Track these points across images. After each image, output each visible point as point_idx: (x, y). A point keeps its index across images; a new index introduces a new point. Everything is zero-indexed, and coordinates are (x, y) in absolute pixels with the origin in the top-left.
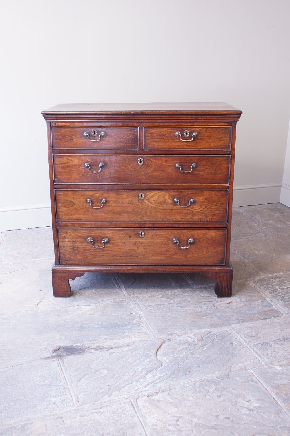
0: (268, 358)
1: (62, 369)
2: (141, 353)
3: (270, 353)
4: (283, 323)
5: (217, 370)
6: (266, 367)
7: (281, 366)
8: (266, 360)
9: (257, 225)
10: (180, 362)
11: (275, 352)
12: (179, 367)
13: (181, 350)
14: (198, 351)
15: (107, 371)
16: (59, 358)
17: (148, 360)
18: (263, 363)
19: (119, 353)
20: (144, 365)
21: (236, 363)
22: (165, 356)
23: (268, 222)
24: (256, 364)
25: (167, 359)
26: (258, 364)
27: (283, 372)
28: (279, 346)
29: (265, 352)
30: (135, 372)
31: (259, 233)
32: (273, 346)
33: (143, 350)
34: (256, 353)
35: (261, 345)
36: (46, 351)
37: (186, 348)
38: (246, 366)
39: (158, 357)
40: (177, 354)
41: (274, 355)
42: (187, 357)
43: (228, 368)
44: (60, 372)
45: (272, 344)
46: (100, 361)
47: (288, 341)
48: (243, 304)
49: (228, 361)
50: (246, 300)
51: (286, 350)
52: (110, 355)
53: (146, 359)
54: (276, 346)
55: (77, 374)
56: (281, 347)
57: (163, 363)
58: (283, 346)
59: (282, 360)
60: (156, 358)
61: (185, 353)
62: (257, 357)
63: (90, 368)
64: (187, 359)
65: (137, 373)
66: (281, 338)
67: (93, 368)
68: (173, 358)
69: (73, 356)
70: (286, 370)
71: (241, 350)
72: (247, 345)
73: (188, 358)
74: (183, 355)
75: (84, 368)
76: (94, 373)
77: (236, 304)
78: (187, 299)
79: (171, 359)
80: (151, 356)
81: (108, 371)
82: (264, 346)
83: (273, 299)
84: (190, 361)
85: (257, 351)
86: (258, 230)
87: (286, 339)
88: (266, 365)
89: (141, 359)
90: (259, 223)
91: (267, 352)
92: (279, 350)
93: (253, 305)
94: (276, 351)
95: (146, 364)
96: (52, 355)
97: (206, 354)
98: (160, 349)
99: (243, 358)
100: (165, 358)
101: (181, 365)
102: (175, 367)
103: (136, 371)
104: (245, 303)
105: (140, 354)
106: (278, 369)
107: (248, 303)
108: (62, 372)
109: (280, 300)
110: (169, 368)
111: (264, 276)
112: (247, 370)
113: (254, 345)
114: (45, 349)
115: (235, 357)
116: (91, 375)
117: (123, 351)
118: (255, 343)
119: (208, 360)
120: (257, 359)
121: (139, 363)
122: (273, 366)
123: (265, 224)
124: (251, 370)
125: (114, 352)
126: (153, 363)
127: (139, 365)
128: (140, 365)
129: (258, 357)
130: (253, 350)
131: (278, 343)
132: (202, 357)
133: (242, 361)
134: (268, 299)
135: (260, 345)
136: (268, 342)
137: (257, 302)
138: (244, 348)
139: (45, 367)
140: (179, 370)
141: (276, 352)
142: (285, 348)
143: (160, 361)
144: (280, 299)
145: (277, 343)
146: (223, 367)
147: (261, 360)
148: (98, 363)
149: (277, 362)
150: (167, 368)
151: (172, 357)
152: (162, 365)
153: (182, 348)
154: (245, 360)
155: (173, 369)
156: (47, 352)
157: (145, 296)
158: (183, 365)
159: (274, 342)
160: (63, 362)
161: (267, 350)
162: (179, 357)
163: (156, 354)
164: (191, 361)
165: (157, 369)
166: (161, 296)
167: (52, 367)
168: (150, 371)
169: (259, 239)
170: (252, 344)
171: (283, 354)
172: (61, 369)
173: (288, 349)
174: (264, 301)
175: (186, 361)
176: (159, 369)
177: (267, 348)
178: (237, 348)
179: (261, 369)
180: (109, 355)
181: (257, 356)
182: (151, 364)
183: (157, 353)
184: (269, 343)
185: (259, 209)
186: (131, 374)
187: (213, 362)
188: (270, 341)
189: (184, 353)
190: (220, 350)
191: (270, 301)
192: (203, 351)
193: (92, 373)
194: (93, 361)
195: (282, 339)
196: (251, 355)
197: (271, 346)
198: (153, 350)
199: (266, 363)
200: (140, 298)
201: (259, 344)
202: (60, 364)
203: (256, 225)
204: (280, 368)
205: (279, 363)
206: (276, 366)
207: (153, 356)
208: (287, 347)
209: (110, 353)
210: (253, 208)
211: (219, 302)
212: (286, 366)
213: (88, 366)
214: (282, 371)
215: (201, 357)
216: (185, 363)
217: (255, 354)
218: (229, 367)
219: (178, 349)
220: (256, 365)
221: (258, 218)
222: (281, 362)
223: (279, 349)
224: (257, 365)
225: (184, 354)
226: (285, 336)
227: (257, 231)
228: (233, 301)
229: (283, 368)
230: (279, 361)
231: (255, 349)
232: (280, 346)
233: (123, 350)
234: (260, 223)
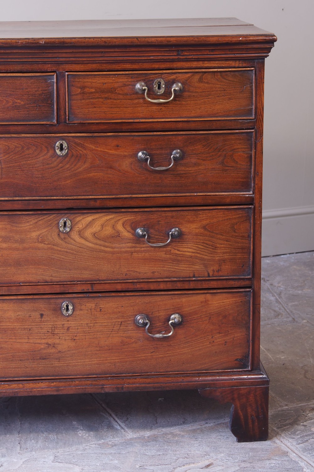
9: (276, 299)
23: (300, 292)
31: (280, 317)
48: (238, 468)
50: (245, 459)
77: (220, 468)
78: (111, 462)
83: (305, 454)
86: (277, 309)
90: (280, 294)
93: (260, 468)
104: (243, 465)
107: (248, 465)
111: (287, 407)
123: (293, 295)
134: (293, 456)
137: (268, 462)
157: (15, 460)
166: (52, 458)
169: (278, 328)
174: (286, 458)
185: (282, 263)
191: (297, 459)
200: (5, 464)
203: (272, 298)
210: (268, 264)
211: (184, 466)
221: (279, 283)
227: (275, 311)
228: (214, 462)
234: (282, 295)
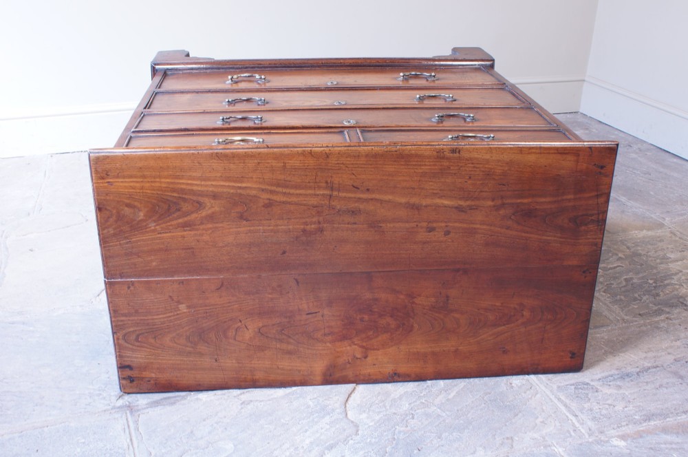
0: (594, 419)
1: (131, 440)
2: (311, 403)
3: (596, 407)
4: (615, 339)
5: (481, 446)
6: (590, 440)
7: (623, 437)
8: (590, 423)
10: (397, 427)
11: (607, 406)
12: (396, 437)
13: (400, 398)
14: (437, 401)
15: (232, 446)
16: (128, 412)
17: (327, 419)
18: (583, 431)
19: (262, 403)
20: (317, 432)
21: (523, 428)
22: (364, 411)
24: (568, 431)
25: (368, 418)
26: (573, 434)
27: (630, 454)
28: (613, 391)
29: (586, 406)
30: (296, 449)
32: (601, 391)
33: (315, 396)
34: (566, 406)
35: (575, 388)
36: (101, 397)
37: (411, 394)
38: (547, 438)
39: (349, 414)
40: (390, 407)
41: (604, 412)
42: (413, 414)
43: (506, 441)
44: (126, 446)
45: (599, 387)
46: (220, 422)
47: (632, 381)
49: (506, 425)
51: (629, 401)
52: (242, 408)
53: (323, 417)
54: (606, 390)
55: (163, 451)
56: (618, 394)
57: (360, 428)
58: (622, 391)
59: (625, 423)
60: (344, 415)
61: (410, 404)
62: (567, 417)
63: (194, 438)
64: (413, 418)
65: (302, 451)
66: (616, 372)
67: (202, 438)
68: (381, 415)
69: (160, 407)
70: (636, 447)
71: (531, 398)
72: (544, 388)
73: (415, 417)
74: (404, 409)
75: (181, 438)
76: (203, 449)
79: (377, 418)
80: (333, 410)
81: (235, 446)
82: (580, 391)
84: (420, 423)
85: (568, 402)
87: (627, 375)
88: (590, 435)
89: (311, 418)
91: (589, 404)
92: (614, 400)
94: (609, 402)
95: (322, 429)
96: (114, 406)
97: (456, 408)
98: (353, 395)
99: (537, 418)
100: (364, 416)
101: (400, 432)
102: (386, 438)
103: (298, 448)
105: (309, 407)
106: (618, 446)
108: (131, 446)
109: (604, 292)
110: (373, 440)
112: (549, 446)
113: (559, 387)
114: (99, 390)
115: (519, 416)
116: (196, 453)
117: (272, 397)
118: (560, 385)
119: (461, 422)
120: (570, 421)
121: (307, 428)
122: (606, 437)
124: (558, 447)
125: (251, 401)
126: (337, 426)
127: (306, 431)
128: (308, 433)
129: (571, 417)
130: (559, 399)
131: (611, 383)
132: (447, 414)
133: (536, 424)
135: (573, 387)
136: (589, 382)
138: (538, 396)
139: (95, 433)
140: (397, 444)
141: (610, 405)
142: (627, 396)
143: (352, 422)
144: (603, 290)
145: (610, 385)
146: (495, 439)
147: (577, 425)
148: (215, 425)
149: (614, 429)
150: (369, 440)
151: (379, 412)
152: (357, 434)
153: (403, 392)
154: (543, 422)
155: (383, 441)
156: (104, 398)
158: (404, 434)
159: (601, 383)
160: (136, 422)
161: (589, 399)
162: (395, 414)
163: (345, 407)
164: (422, 423)
165: (346, 441)
167: (111, 434)
168: (331, 448)
170: (555, 387)
171: (626, 409)
172: (128, 440)
173: (634, 399)
175: (412, 422)
176: (351, 442)
177: (587, 394)
178: (523, 394)
179: (581, 444)
180: (240, 407)
181: (568, 414)
182: (333, 429)
183: (347, 405)
184: (592, 383)
186: (288, 454)
187: (471, 427)
188: (592, 380)
189: (407, 405)
190: (485, 398)
192: (448, 400)
193: (198, 449)
194: (204, 420)
195: (618, 374)
196: (555, 412)
197: (597, 391)
198: (337, 397)
199: (590, 430)
201: (571, 385)
202: (129, 426)
204: (622, 443)
205: (618, 431)
206: (612, 437)
207: (338, 410)
208: (631, 394)
209: (242, 404)
212: (634, 439)
213: (192, 432)
214: (628, 451)
215: (444, 414)
216: (409, 428)
217: (563, 408)
218: (508, 438)
219: (393, 395)
220: (568, 434)
222: (624, 429)
223: (614, 398)
224: (571, 435)
225: (405, 406)
226: (623, 370)
229: (629, 442)
230: (618, 427)
231: (563, 398)
232: (616, 392)
233: (272, 394)
